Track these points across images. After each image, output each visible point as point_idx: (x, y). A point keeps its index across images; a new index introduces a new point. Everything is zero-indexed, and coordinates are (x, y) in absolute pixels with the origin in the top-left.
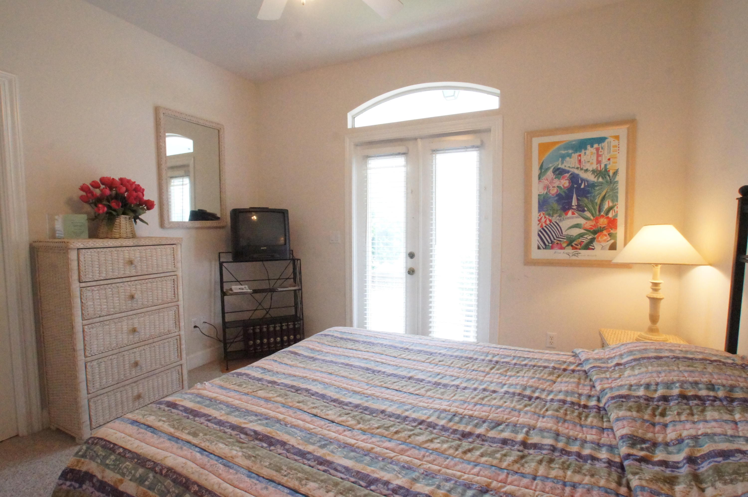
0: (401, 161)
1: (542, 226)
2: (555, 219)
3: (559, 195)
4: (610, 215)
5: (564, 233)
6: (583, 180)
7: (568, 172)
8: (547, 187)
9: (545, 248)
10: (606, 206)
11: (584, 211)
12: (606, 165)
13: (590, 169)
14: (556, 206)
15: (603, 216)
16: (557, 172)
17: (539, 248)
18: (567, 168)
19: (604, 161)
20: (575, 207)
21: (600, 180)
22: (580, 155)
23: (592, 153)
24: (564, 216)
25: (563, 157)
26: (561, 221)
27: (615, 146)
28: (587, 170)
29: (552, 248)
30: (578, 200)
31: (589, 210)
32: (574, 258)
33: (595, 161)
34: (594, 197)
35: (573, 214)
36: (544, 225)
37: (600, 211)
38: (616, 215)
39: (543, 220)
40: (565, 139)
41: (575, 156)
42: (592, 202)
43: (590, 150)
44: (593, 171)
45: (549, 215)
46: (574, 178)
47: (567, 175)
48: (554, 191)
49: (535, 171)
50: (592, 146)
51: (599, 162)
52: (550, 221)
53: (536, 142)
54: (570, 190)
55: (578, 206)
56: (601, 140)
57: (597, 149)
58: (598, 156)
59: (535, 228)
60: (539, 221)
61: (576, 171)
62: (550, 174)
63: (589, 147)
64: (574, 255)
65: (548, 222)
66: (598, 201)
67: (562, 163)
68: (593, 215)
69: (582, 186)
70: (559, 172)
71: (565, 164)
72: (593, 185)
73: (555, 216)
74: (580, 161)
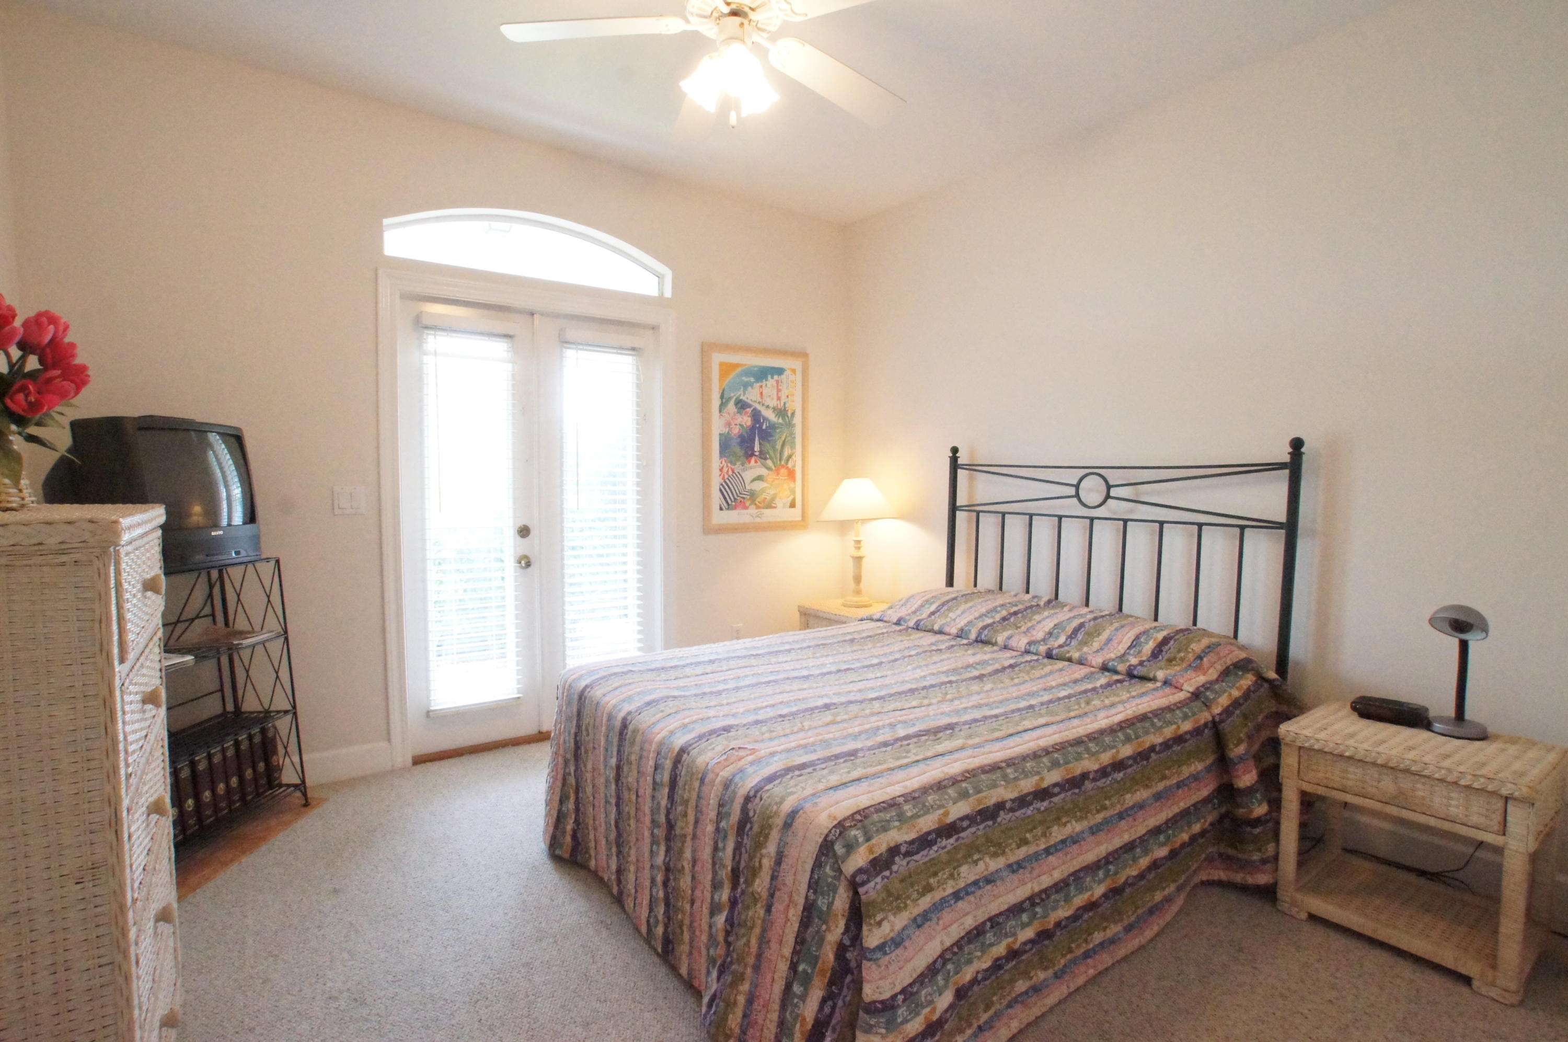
0: (500, 348)
1: (723, 478)
2: (738, 467)
3: (741, 436)
4: (790, 465)
5: (748, 487)
6: (765, 419)
7: (749, 406)
8: (728, 424)
9: (728, 509)
10: (786, 455)
11: (765, 459)
12: (785, 404)
13: (771, 405)
14: (739, 451)
15: (783, 466)
16: (739, 405)
17: (721, 509)
18: (749, 401)
19: (783, 400)
20: (757, 454)
21: (780, 421)
22: (761, 387)
23: (773, 386)
24: (747, 465)
25: (746, 386)
26: (744, 470)
27: (792, 382)
28: (768, 407)
29: (735, 508)
30: (760, 444)
31: (771, 458)
32: (758, 520)
33: (775, 396)
34: (775, 441)
35: (756, 462)
36: (726, 476)
37: (780, 460)
38: (794, 466)
39: (725, 470)
40: (744, 363)
41: (757, 385)
42: (774, 448)
43: (771, 382)
44: (774, 409)
45: (731, 462)
46: (756, 416)
47: (749, 410)
48: (736, 430)
49: (716, 402)
50: (772, 378)
51: (779, 398)
52: (733, 472)
53: (718, 358)
54: (752, 428)
55: (760, 452)
56: (780, 371)
57: (777, 382)
58: (779, 390)
59: (716, 481)
60: (721, 470)
61: (759, 407)
62: (731, 407)
63: (769, 377)
64: (757, 516)
65: (730, 473)
66: (778, 446)
67: (744, 394)
68: (774, 463)
69: (764, 427)
70: (742, 405)
71: (747, 395)
72: (773, 427)
73: (738, 463)
74: (761, 394)
